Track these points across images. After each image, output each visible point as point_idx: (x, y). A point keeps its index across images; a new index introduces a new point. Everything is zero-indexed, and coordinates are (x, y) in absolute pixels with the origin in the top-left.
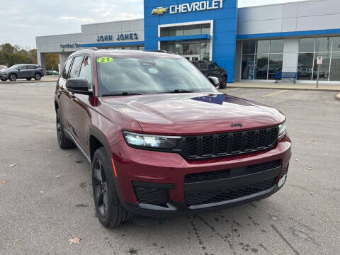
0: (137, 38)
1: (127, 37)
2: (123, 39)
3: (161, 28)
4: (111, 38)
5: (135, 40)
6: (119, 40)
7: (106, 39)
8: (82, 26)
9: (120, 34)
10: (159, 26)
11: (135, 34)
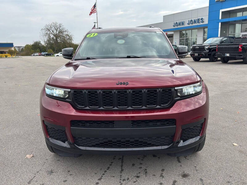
0: (203, 22)
1: (195, 22)
2: (192, 24)
3: (222, 12)
4: (183, 24)
5: (201, 24)
6: (189, 24)
7: (180, 24)
8: (164, 16)
9: (190, 20)
10: (221, 11)
11: (202, 19)
